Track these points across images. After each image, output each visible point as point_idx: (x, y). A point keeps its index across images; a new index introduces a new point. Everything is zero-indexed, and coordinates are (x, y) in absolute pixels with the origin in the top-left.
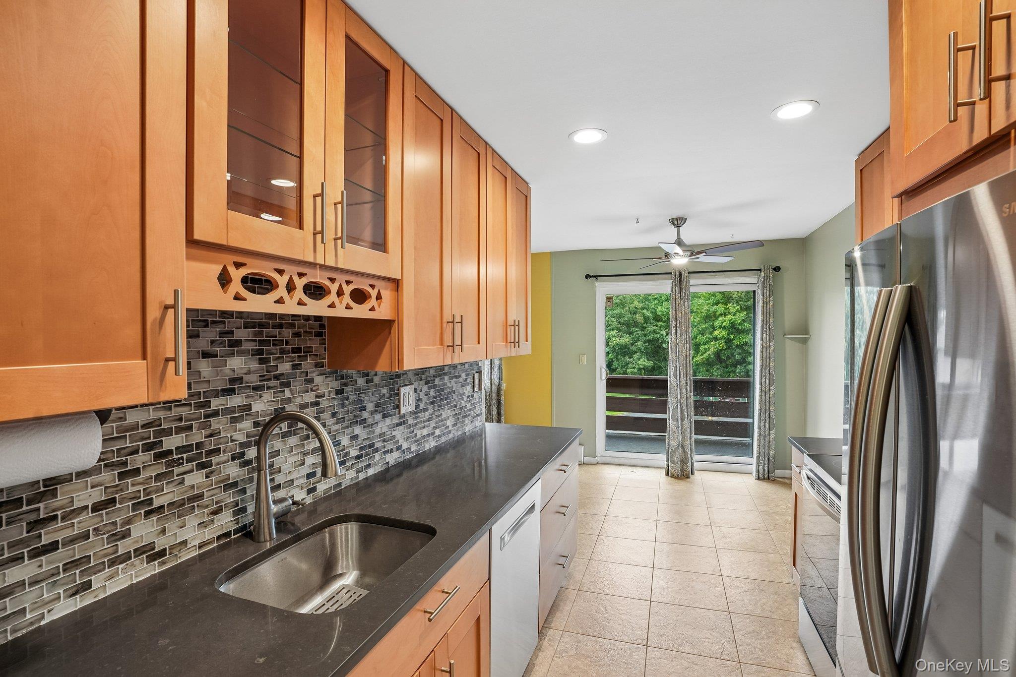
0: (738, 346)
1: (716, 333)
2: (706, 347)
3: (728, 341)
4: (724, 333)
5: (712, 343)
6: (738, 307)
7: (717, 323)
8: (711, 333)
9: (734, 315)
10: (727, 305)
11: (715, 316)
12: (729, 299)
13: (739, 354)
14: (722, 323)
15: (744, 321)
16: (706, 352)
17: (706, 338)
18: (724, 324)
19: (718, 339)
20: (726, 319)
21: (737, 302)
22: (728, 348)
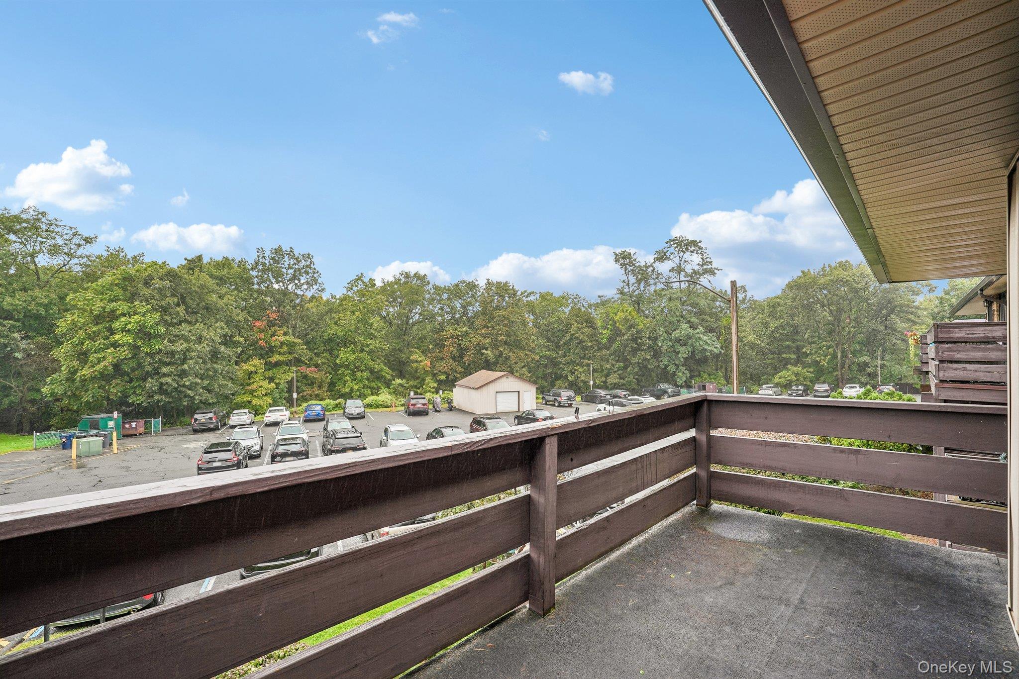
0: (151, 355)
1: (117, 337)
2: (99, 355)
3: (135, 348)
4: (130, 339)
5: (109, 351)
6: (149, 306)
7: (116, 325)
8: (107, 338)
9: (143, 316)
10: (133, 303)
11: (113, 316)
12: (134, 296)
13: (150, 364)
14: (126, 324)
15: (157, 324)
16: (99, 362)
17: (100, 344)
18: (129, 327)
19: (119, 345)
20: (133, 320)
21: (147, 301)
22: (134, 356)
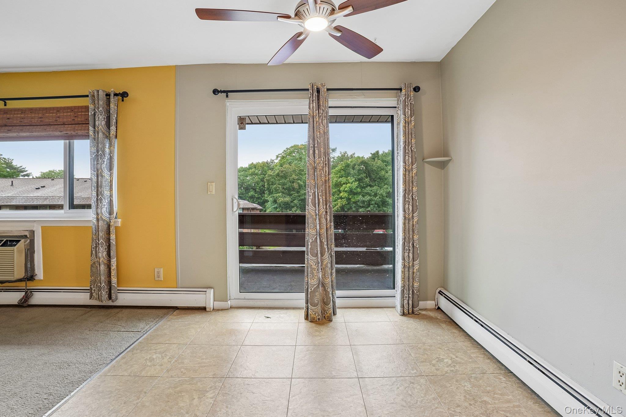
0: (355, 203)
1: (341, 194)
2: (335, 203)
3: (349, 199)
4: (346, 195)
5: (339, 201)
6: (354, 179)
7: (342, 189)
8: (338, 195)
9: (351, 184)
10: (347, 178)
12: (349, 174)
13: (355, 207)
14: (345, 188)
15: (357, 187)
16: (335, 206)
17: (336, 198)
18: (346, 189)
19: (343, 199)
20: (347, 186)
21: (353, 176)
22: (348, 204)
